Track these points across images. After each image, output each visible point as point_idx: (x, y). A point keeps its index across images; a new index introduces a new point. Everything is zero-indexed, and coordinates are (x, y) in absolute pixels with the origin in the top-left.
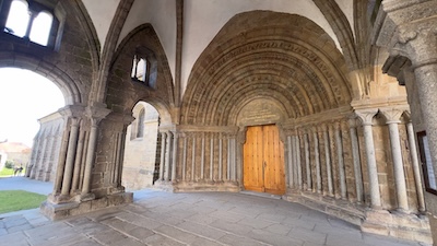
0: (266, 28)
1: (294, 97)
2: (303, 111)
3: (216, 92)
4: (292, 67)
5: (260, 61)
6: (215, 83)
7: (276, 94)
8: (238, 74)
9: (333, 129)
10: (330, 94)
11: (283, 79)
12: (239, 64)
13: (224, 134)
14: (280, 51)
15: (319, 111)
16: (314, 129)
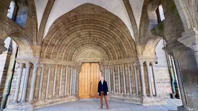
0: (104, 17)
1: (109, 51)
2: (113, 58)
3: (68, 41)
4: (111, 37)
5: (96, 31)
6: (68, 36)
7: (100, 48)
8: (83, 34)
9: (127, 66)
10: (127, 52)
11: (105, 42)
12: (85, 29)
13: (70, 66)
14: (108, 29)
15: (121, 58)
16: (118, 66)
